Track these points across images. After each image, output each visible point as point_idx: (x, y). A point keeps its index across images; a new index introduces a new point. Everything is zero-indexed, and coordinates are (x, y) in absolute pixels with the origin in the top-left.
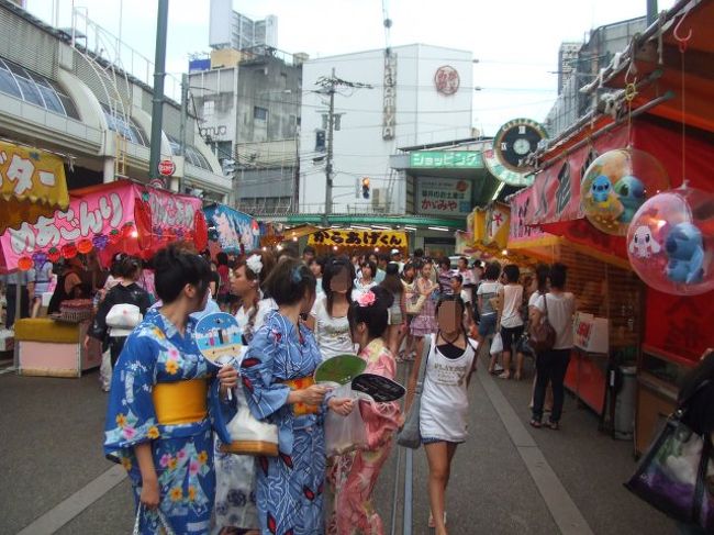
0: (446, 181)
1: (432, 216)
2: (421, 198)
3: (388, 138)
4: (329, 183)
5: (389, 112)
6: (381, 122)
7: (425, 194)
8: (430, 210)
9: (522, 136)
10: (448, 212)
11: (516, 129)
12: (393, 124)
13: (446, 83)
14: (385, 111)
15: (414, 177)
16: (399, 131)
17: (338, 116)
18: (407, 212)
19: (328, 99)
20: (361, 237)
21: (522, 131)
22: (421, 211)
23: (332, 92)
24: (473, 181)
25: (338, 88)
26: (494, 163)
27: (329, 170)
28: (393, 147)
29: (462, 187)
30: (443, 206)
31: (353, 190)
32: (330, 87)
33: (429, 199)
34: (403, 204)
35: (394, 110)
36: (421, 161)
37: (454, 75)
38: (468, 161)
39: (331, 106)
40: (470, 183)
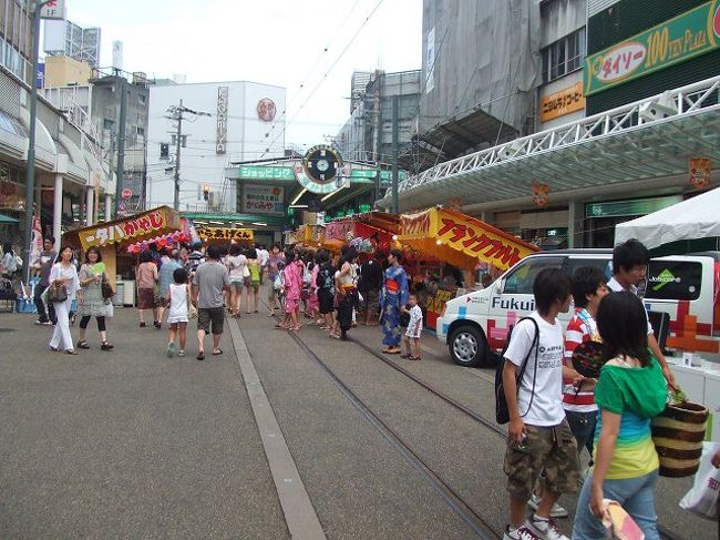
0: (265, 187)
1: (256, 214)
2: (246, 200)
3: (221, 153)
4: (177, 187)
5: (221, 133)
6: (215, 139)
7: (249, 197)
8: (253, 209)
9: (323, 158)
10: (266, 210)
11: (319, 152)
12: (225, 142)
13: (266, 111)
14: (218, 130)
15: (242, 184)
16: (229, 148)
17: (184, 137)
18: (238, 211)
19: (177, 123)
20: (224, 233)
21: (323, 154)
22: (245, 209)
23: (180, 118)
24: (285, 187)
25: (185, 114)
26: (302, 177)
27: (177, 178)
28: (225, 161)
29: (276, 191)
30: (262, 206)
31: (196, 194)
32: (179, 114)
33: (251, 200)
34: (235, 207)
35: (225, 131)
36: (249, 173)
37: (272, 105)
38: (284, 174)
39: (179, 129)
40: (282, 189)
